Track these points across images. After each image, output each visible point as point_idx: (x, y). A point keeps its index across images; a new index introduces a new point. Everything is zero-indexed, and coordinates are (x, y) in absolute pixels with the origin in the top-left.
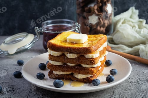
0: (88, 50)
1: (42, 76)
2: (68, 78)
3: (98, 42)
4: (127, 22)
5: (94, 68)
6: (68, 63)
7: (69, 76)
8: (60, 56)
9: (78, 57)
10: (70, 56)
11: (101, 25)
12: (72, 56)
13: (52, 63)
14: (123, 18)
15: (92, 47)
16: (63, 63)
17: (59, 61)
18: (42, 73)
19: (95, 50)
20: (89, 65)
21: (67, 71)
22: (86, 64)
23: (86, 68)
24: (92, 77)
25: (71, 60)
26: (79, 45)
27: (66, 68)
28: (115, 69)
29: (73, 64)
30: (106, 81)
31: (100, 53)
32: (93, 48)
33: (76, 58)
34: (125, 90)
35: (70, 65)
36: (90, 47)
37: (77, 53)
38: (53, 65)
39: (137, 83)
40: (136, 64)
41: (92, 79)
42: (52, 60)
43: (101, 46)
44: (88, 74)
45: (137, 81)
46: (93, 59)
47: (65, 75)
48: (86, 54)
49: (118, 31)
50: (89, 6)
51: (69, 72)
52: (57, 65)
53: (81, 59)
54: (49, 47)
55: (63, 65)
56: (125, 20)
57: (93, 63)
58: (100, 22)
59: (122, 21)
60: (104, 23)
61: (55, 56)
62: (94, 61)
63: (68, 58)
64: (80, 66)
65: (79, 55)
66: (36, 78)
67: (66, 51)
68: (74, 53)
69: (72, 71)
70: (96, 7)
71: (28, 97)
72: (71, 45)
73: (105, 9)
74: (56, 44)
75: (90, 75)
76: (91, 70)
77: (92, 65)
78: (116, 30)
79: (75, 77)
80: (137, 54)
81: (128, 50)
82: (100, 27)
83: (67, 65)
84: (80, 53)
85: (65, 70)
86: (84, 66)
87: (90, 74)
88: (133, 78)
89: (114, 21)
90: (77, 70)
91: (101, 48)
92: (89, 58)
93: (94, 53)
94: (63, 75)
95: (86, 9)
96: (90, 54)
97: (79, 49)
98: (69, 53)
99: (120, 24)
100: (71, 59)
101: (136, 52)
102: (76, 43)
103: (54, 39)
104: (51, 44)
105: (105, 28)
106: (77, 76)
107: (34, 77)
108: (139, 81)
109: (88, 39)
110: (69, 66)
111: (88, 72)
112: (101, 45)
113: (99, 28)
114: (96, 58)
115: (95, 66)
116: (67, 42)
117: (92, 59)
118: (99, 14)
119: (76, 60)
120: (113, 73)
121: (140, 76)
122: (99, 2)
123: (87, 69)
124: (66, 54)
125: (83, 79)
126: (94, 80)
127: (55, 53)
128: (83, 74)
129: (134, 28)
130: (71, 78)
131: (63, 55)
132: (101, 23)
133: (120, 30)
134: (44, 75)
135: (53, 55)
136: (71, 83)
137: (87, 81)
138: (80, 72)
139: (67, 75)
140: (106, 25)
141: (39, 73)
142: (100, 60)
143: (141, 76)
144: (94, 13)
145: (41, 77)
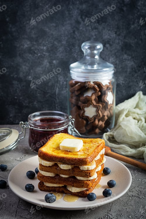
0: (83, 162)
1: (32, 187)
2: (60, 190)
3: (94, 150)
4: (131, 114)
5: (90, 180)
6: (60, 174)
7: (62, 189)
8: (53, 166)
9: (72, 169)
10: (63, 167)
11: (100, 118)
12: (66, 167)
13: (43, 174)
14: (126, 109)
15: (88, 157)
16: (55, 174)
17: (51, 172)
18: (31, 184)
19: (91, 161)
20: (84, 177)
21: (59, 183)
22: (81, 177)
23: (81, 180)
24: (87, 190)
25: (64, 172)
26: (74, 155)
27: (59, 180)
28: (113, 180)
29: (66, 175)
30: (102, 195)
31: (96, 163)
32: (89, 160)
33: (69, 170)
34: (124, 206)
35: (64, 176)
36: (86, 159)
37: (71, 164)
38: (44, 176)
39: (137, 197)
40: (139, 171)
41: (88, 193)
42: (43, 170)
43: (97, 155)
44: (82, 187)
45: (138, 195)
46: (89, 171)
47: (57, 187)
48: (81, 165)
49: (120, 126)
50: (85, 96)
51: (62, 184)
52: (49, 177)
53: (75, 171)
54: (41, 156)
55: (55, 176)
56: (129, 111)
57: (88, 175)
58: (98, 115)
59: (125, 113)
60: (104, 116)
61: (46, 166)
62: (90, 174)
63: (62, 169)
64: (74, 178)
65: (73, 166)
66: (25, 191)
67: (59, 162)
68: (68, 164)
69: (65, 184)
70: (94, 97)
71: (16, 213)
72: (65, 153)
73: (105, 100)
74: (48, 153)
75: (86, 189)
76: (87, 183)
77: (88, 177)
78: (118, 124)
79: (69, 191)
80: (141, 157)
81: (131, 152)
82: (99, 121)
83: (60, 176)
84: (74, 164)
85: (57, 182)
86: (79, 178)
87: (85, 187)
88: (133, 190)
89: (116, 111)
90: (70, 183)
91: (98, 157)
92: (84, 170)
93: (90, 164)
94: (55, 187)
95: (81, 98)
96: (85, 165)
97: (74, 159)
98: (62, 164)
99: (123, 117)
100: (65, 170)
101: (140, 156)
102: (70, 152)
103: (46, 146)
104: (43, 153)
105: (104, 122)
106: (70, 189)
107: (23, 189)
108: (139, 194)
109: (83, 145)
110: (62, 177)
111: (83, 185)
112: (98, 153)
113: (97, 122)
114: (91, 170)
115: (91, 178)
116: (60, 149)
117: (87, 171)
118: (98, 105)
119: (70, 171)
120: (111, 184)
121: (141, 188)
122: (98, 91)
123: (82, 182)
124: (59, 165)
125: (78, 192)
126: (89, 194)
127: (46, 164)
128: (77, 187)
129: (140, 122)
130: (64, 191)
131: (56, 165)
132: (100, 116)
133: (123, 126)
134: (33, 187)
135: (44, 165)
136: (64, 197)
137: (82, 195)
138: (74, 185)
139: (59, 187)
140: (106, 118)
141: (28, 185)
142: (97, 170)
143: (143, 188)
144: (91, 104)
145: (30, 189)
